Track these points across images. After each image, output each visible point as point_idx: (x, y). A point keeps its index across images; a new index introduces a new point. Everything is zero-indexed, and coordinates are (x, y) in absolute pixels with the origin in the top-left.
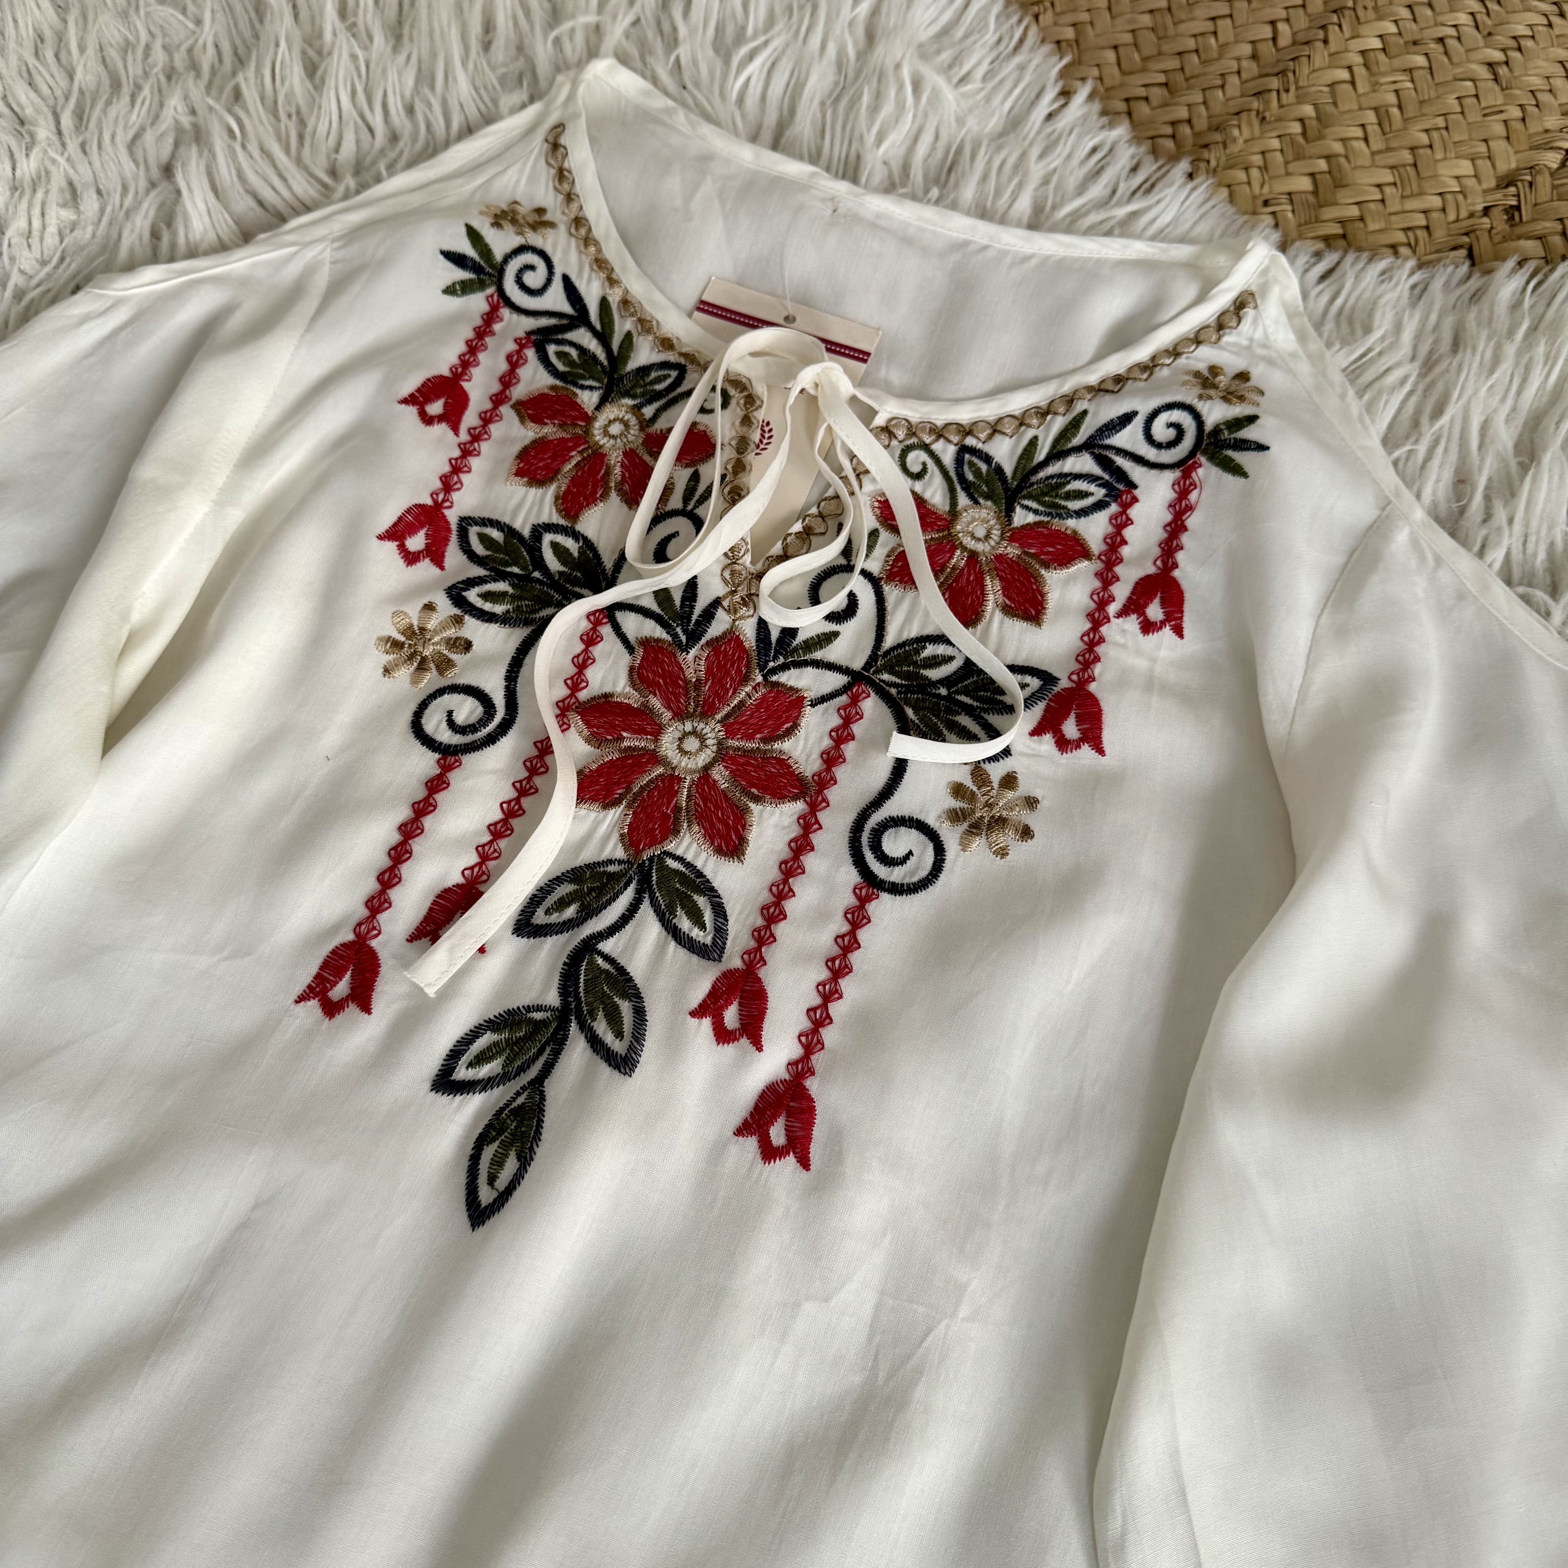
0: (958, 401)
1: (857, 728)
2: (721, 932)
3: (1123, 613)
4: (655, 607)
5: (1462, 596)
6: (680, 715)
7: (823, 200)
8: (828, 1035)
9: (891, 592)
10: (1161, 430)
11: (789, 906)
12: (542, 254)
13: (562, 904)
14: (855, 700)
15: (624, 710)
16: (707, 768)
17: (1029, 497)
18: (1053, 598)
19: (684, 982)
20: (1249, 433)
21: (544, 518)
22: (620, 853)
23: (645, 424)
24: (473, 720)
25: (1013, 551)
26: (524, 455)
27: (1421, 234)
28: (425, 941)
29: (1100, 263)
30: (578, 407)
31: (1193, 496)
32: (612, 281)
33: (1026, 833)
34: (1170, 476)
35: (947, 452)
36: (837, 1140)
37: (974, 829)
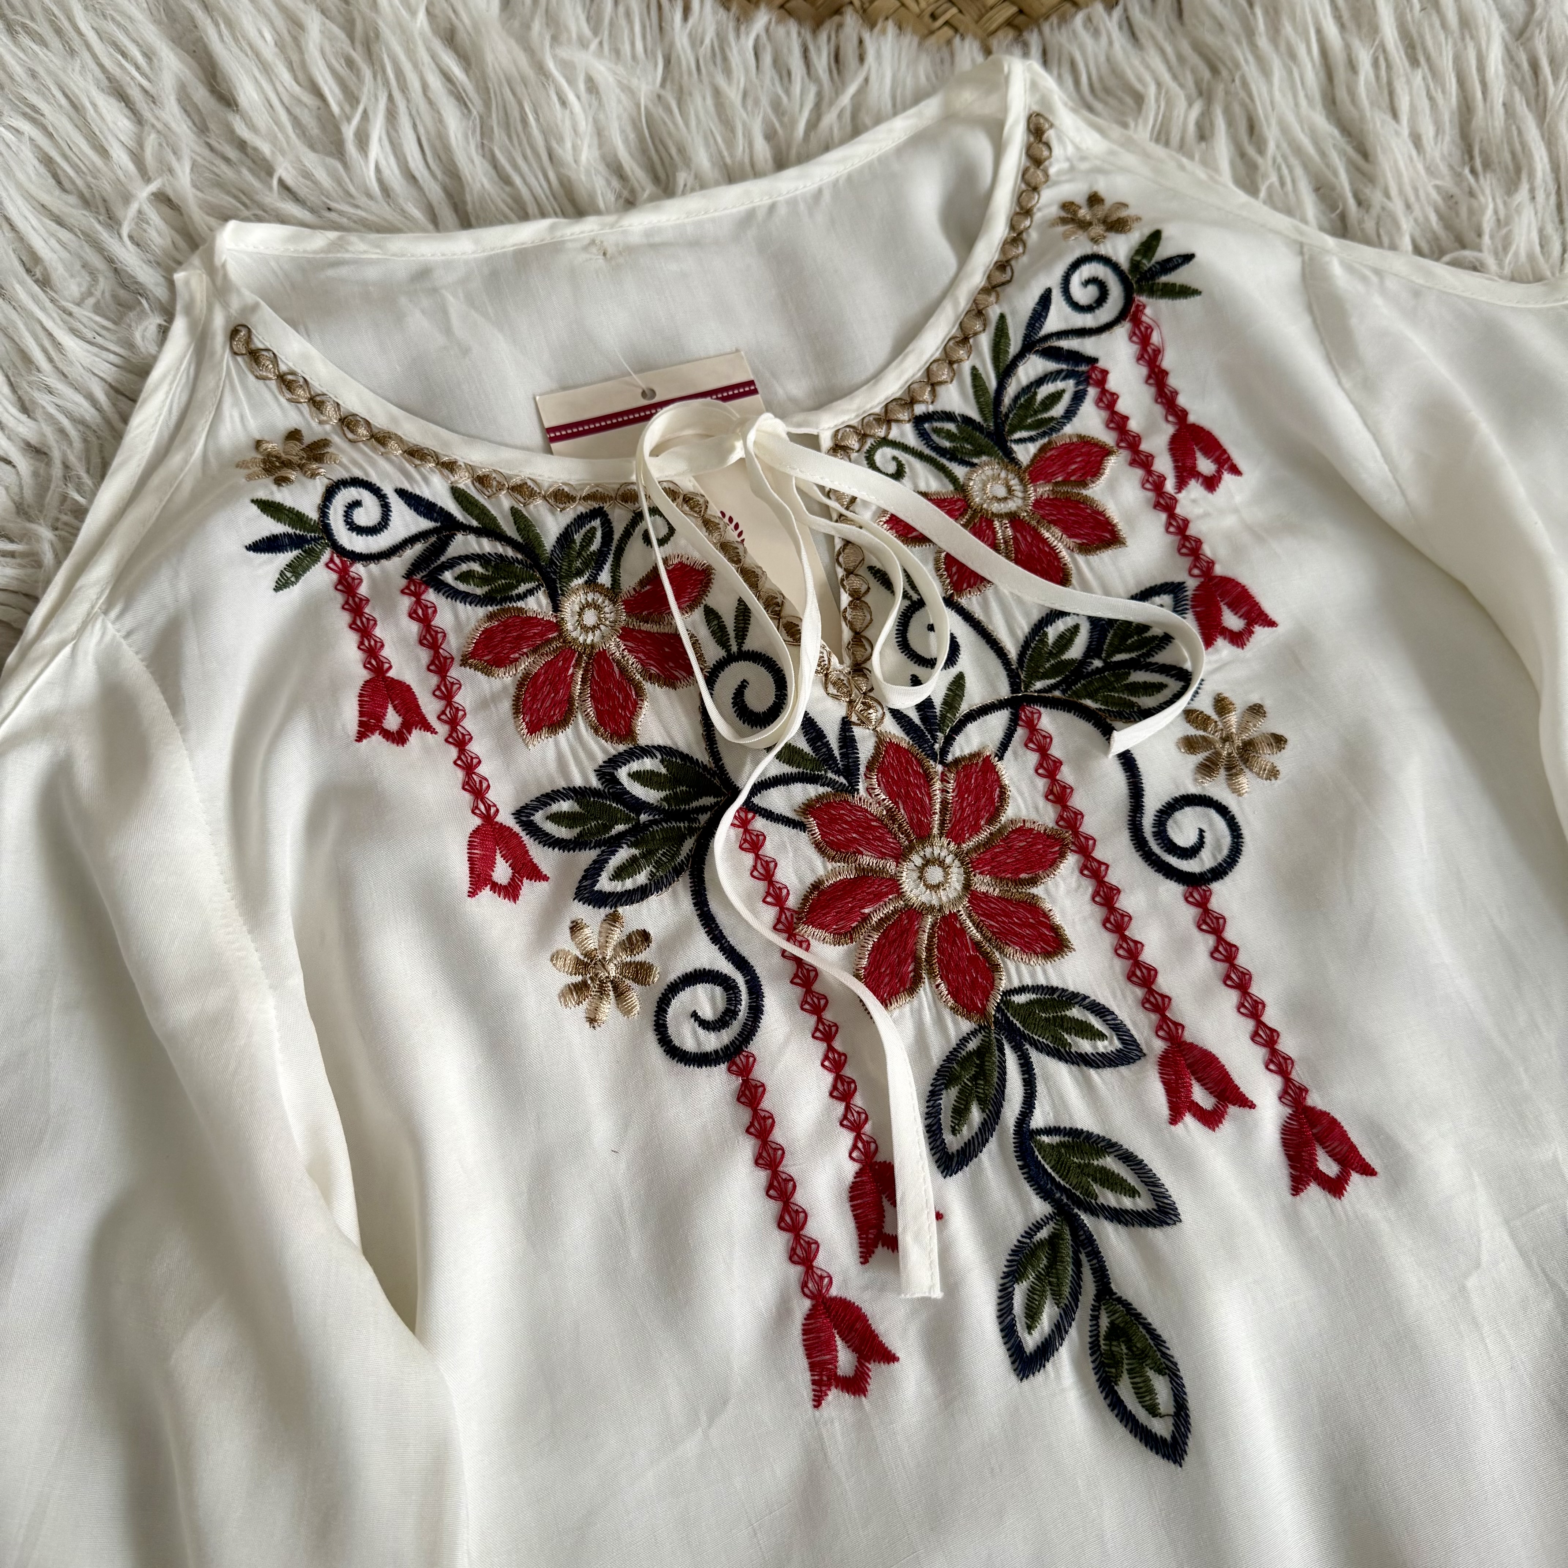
0: (877, 376)
1: (1056, 751)
2: (1118, 1028)
3: (1181, 484)
4: (787, 769)
5: (1415, 291)
6: (901, 856)
7: (586, 248)
8: (1287, 1045)
9: (971, 601)
10: (1082, 294)
11: (1148, 956)
12: (356, 482)
13: (960, 1113)
14: (1032, 727)
15: (844, 888)
16: (967, 886)
17: (1013, 431)
18: (1114, 511)
19: (1137, 1097)
20: (1165, 251)
21: (601, 758)
22: (966, 1026)
23: (613, 592)
24: (721, 1005)
25: (1044, 490)
26: (519, 707)
28: (881, 1251)
29: (883, 160)
30: (533, 621)
31: (1155, 338)
32: (450, 466)
33: (1279, 741)
34: (1122, 331)
35: (906, 433)
36: (1376, 1130)
37: (1232, 772)
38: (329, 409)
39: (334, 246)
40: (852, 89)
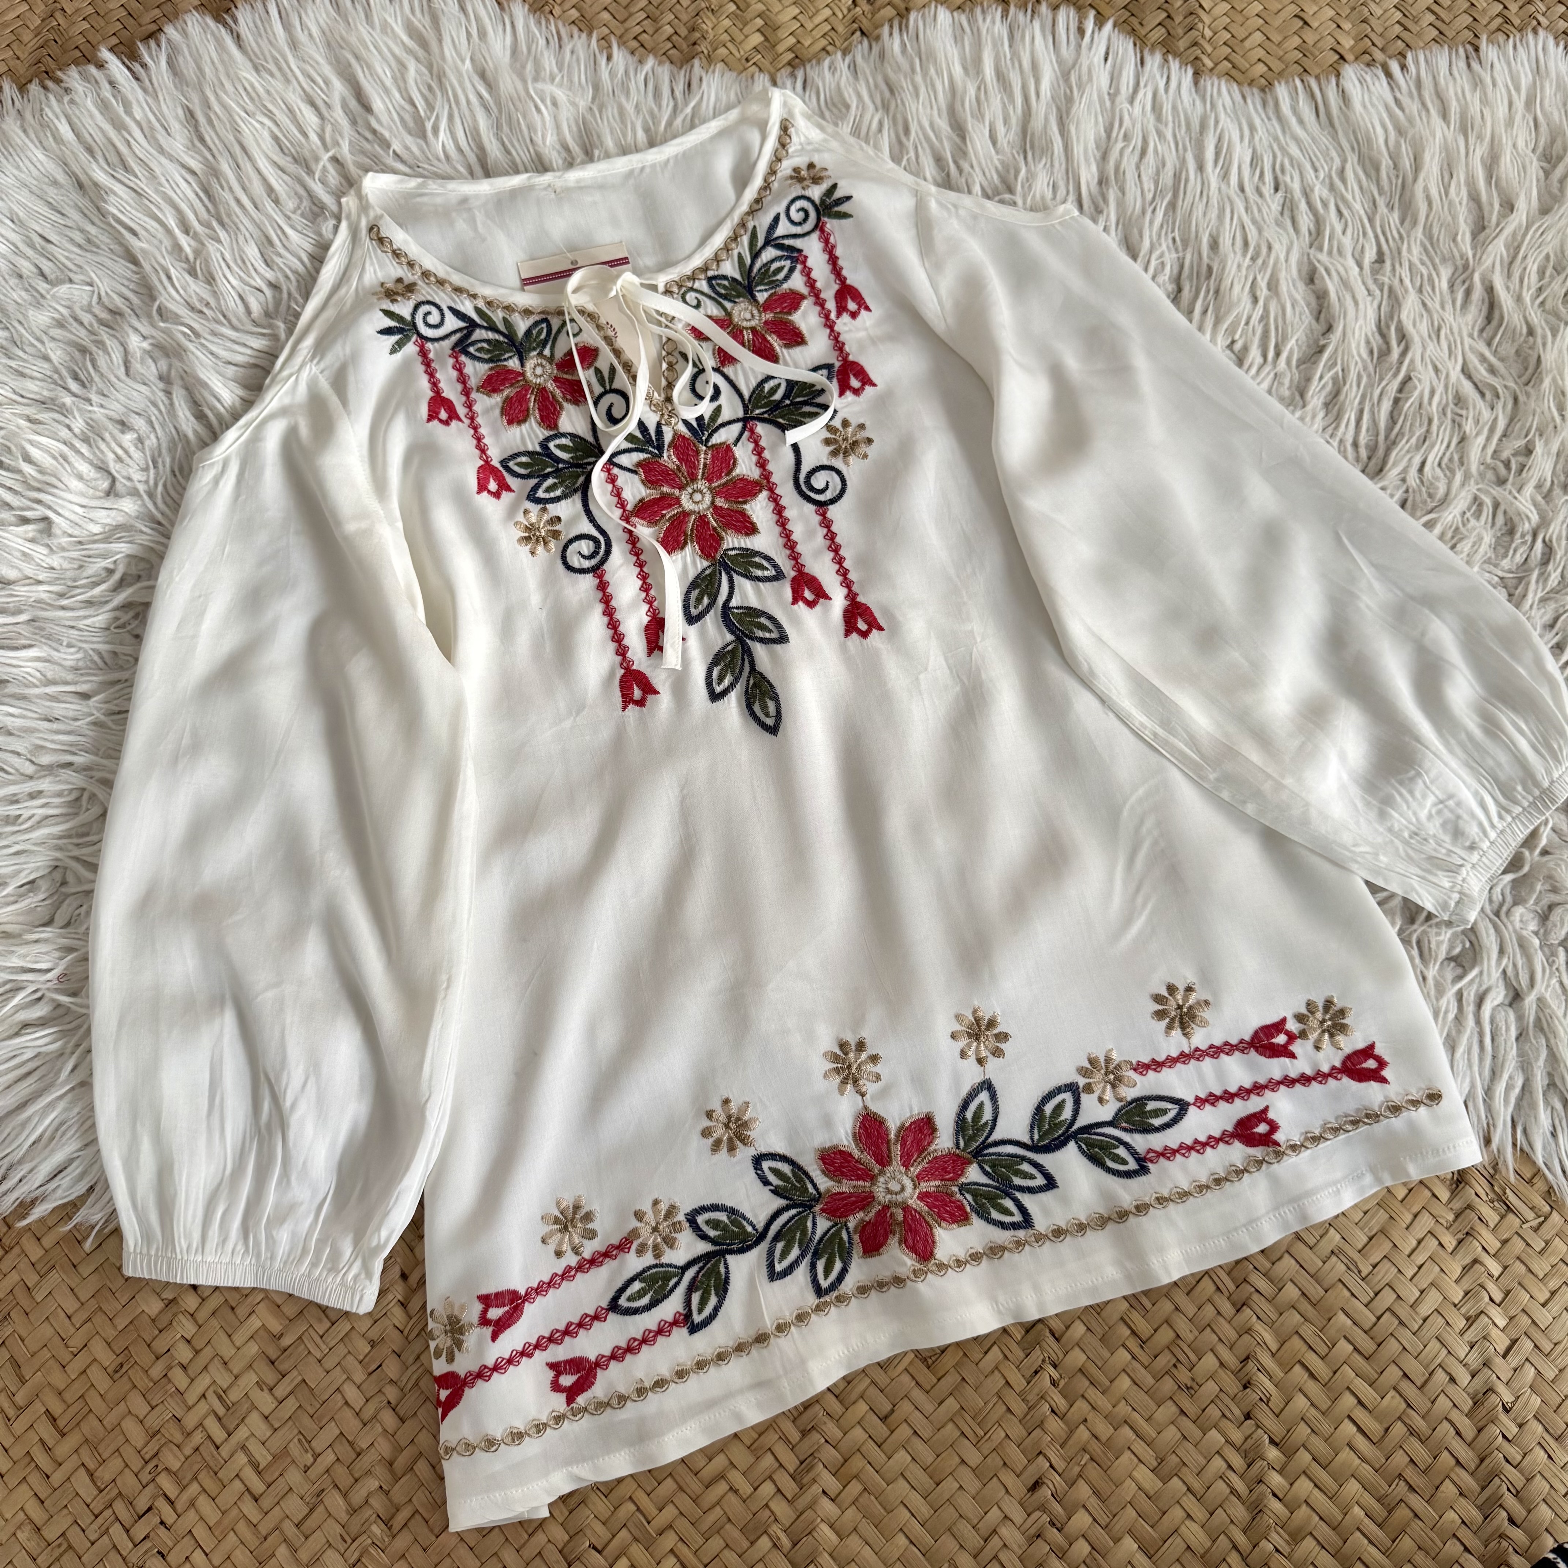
0: (689, 257)
1: (763, 443)
2: (776, 566)
3: (839, 315)
4: (630, 446)
5: (975, 217)
6: (682, 488)
7: (545, 189)
8: (852, 575)
9: (729, 370)
10: (796, 216)
11: (794, 537)
12: (429, 302)
13: (699, 600)
14: (752, 431)
15: (655, 502)
16: (713, 502)
17: (757, 285)
18: (803, 327)
19: (779, 595)
20: (838, 194)
21: (541, 437)
22: (706, 564)
23: (551, 360)
24: (592, 549)
25: (769, 316)
26: (504, 411)
27: (832, 33)
28: (656, 652)
29: (702, 144)
30: (511, 371)
31: (832, 240)
32: (474, 296)
33: (869, 441)
34: (815, 236)
35: (703, 285)
36: (887, 612)
37: (846, 454)
38: (417, 267)
39: (420, 186)
40: (692, 104)
